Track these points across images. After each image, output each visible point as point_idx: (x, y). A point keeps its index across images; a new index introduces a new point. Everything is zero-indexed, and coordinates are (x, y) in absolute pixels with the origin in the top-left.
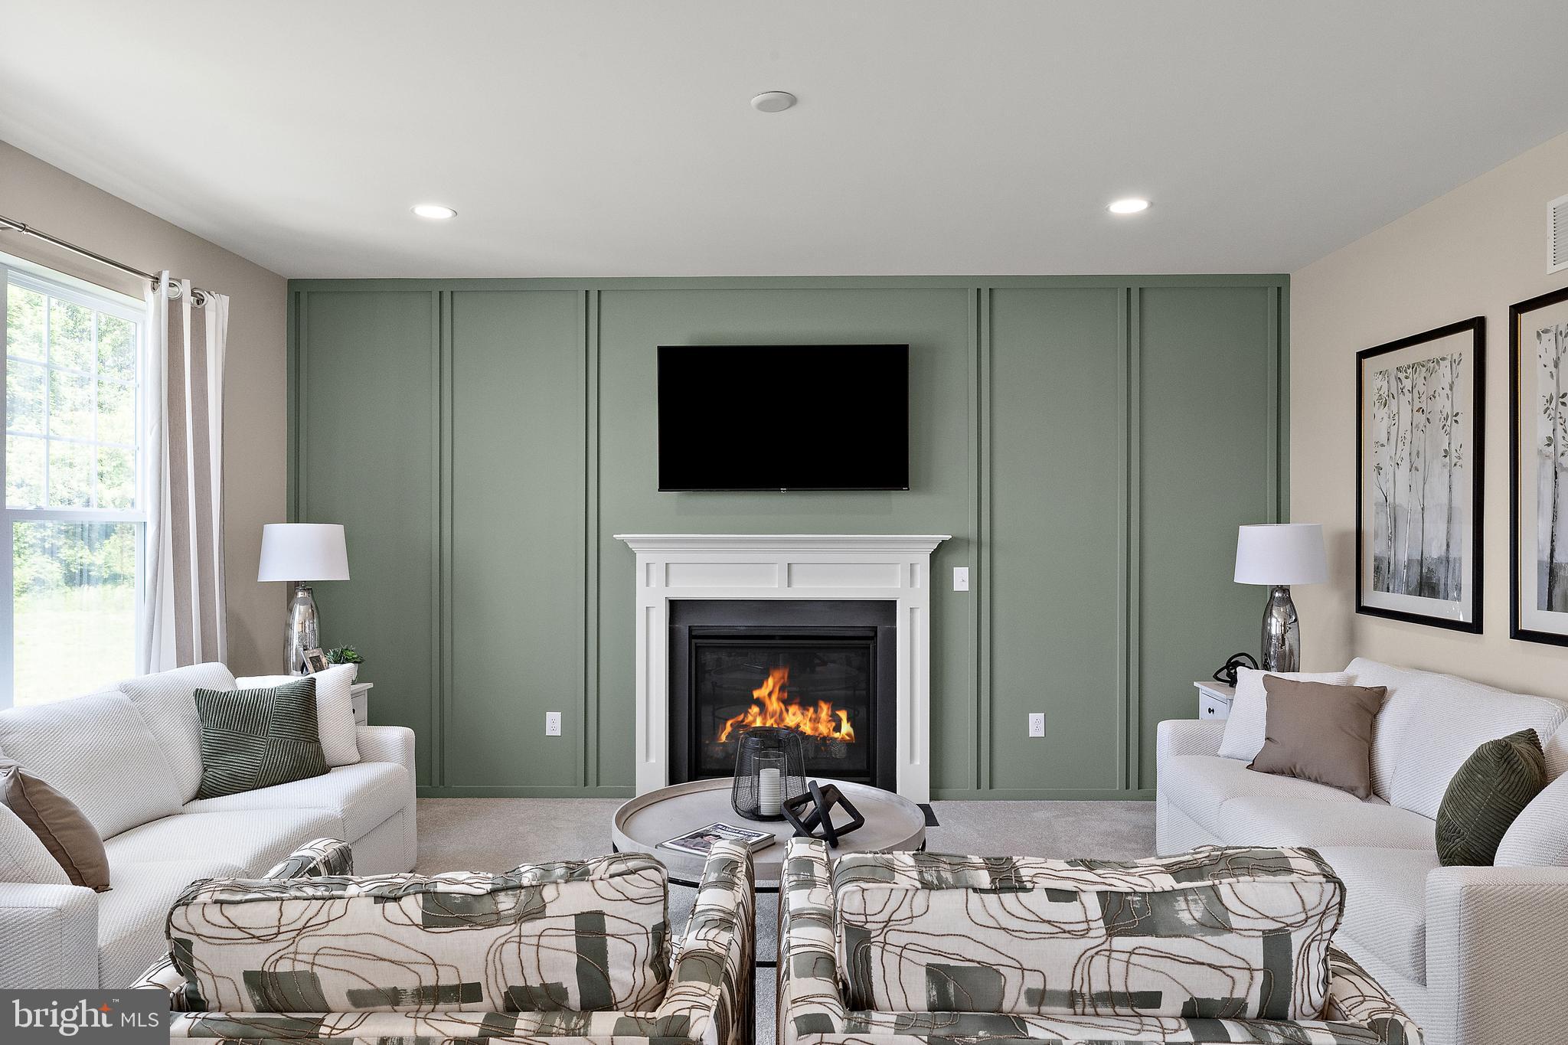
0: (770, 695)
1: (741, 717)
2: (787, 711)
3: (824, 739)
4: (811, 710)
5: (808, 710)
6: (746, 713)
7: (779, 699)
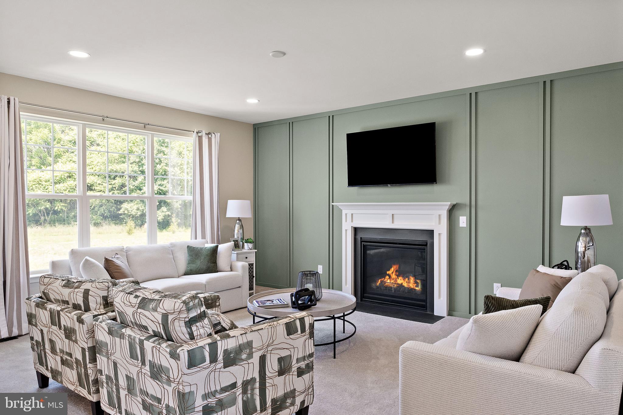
0: (392, 273)
1: (383, 279)
2: (398, 278)
3: (412, 289)
4: (407, 279)
5: (406, 279)
6: (385, 278)
7: (395, 275)
